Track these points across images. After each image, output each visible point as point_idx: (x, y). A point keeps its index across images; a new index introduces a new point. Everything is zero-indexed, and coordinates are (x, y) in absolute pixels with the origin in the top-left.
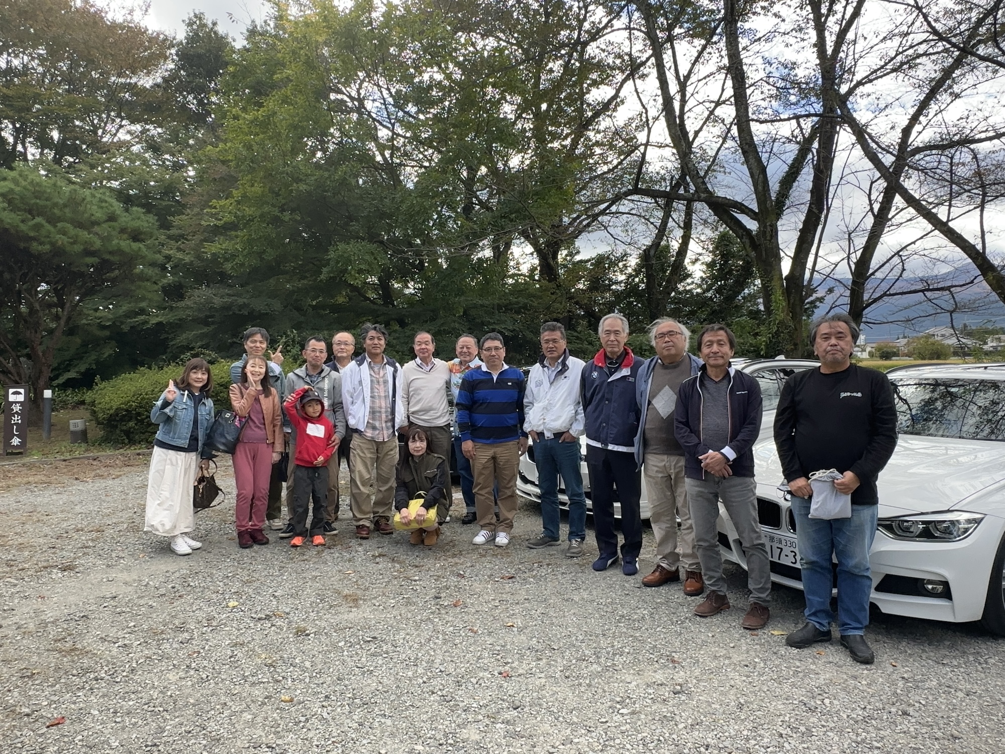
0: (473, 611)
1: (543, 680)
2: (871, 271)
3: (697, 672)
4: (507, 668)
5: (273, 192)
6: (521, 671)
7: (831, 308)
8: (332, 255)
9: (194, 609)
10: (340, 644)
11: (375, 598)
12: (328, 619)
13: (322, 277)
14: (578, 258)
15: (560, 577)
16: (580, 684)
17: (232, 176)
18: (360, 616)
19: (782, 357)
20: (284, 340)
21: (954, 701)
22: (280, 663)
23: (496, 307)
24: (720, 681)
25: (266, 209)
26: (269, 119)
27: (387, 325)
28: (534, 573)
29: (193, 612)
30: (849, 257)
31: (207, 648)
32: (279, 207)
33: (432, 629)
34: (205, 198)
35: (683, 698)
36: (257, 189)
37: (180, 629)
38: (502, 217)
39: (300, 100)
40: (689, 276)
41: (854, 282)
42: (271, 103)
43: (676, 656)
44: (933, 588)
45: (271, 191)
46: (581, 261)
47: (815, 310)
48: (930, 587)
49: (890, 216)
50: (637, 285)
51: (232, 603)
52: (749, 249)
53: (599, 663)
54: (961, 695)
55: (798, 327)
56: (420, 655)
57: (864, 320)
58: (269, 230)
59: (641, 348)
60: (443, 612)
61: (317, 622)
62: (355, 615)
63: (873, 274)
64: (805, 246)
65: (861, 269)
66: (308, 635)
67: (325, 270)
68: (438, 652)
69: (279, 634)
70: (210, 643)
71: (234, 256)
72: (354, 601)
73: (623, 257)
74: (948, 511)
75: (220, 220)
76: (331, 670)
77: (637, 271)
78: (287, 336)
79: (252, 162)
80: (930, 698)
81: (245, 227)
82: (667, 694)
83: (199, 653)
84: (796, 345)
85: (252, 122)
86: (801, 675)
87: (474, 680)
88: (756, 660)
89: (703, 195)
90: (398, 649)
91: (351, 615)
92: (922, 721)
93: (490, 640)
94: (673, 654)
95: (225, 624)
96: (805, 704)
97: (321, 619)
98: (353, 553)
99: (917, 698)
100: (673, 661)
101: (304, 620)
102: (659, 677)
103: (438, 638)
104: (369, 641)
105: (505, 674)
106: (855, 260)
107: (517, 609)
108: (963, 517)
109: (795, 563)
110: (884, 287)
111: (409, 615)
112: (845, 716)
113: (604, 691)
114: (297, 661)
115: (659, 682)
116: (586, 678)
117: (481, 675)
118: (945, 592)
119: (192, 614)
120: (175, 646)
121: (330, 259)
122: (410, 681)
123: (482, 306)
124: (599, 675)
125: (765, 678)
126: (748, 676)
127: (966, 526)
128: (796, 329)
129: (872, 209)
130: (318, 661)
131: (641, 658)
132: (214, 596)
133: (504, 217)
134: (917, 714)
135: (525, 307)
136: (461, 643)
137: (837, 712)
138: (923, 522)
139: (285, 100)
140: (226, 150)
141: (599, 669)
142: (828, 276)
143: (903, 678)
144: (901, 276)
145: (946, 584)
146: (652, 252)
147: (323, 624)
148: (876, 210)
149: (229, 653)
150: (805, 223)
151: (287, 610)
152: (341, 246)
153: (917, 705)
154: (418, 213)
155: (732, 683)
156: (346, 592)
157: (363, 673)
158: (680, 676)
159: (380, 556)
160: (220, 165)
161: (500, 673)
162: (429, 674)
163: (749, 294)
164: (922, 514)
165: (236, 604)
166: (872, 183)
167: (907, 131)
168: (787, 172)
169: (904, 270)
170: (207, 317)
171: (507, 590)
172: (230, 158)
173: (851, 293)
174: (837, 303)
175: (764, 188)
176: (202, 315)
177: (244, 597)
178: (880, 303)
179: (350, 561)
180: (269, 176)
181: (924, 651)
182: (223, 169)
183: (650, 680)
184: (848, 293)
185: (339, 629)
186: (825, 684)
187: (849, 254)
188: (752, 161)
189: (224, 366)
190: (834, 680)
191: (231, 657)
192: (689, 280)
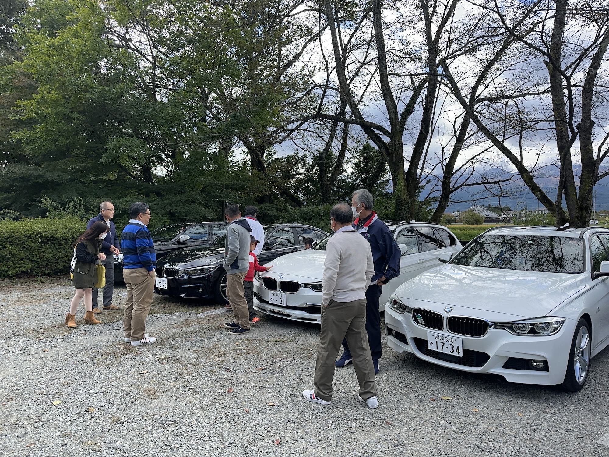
0: (242, 395)
1: (305, 444)
2: (454, 171)
3: (404, 430)
4: (277, 437)
5: (65, 98)
6: (287, 439)
7: (431, 192)
8: (109, 145)
9: (25, 408)
10: (149, 429)
11: (168, 390)
12: (135, 410)
13: (102, 160)
14: (275, 157)
15: (296, 367)
16: (331, 445)
17: (31, 85)
18: (159, 405)
19: (414, 221)
20: (72, 204)
21: (561, 436)
22: (104, 447)
23: (224, 186)
24: (421, 435)
25: (61, 109)
26: (63, 45)
27: (147, 196)
28: (278, 365)
29: (24, 410)
30: (442, 162)
31: (41, 440)
32: (70, 109)
33: (215, 412)
34: (10, 100)
35: (401, 449)
36: (53, 95)
37: (16, 425)
38: (232, 125)
39: (86, 34)
40: (345, 171)
41: (445, 177)
42: (64, 35)
43: (388, 419)
44: (537, 365)
45: (64, 97)
46: (276, 159)
47: (420, 194)
48: (535, 364)
49: (465, 138)
50: (312, 175)
51: (56, 402)
52: (385, 155)
53: (339, 428)
54: (563, 432)
55: (413, 203)
56: (212, 432)
57: (450, 200)
58: (61, 124)
59: (319, 215)
60: (221, 398)
61: (127, 412)
62: (155, 405)
63: (456, 172)
64: (418, 154)
65: (449, 169)
66: (122, 423)
67: (104, 155)
68: (224, 429)
69: (99, 424)
70: (43, 436)
71: (33, 142)
72: (153, 394)
73: (304, 158)
74: (546, 317)
75: (24, 116)
76: (146, 450)
77: (312, 167)
78: (75, 201)
79: (50, 75)
80: (548, 435)
81: (43, 121)
82: (390, 447)
83: (35, 444)
84: (411, 214)
85: (50, 46)
86: (469, 426)
87: (257, 449)
88: (438, 418)
89: (359, 120)
90: (194, 429)
91: (153, 405)
92: (548, 452)
93: (260, 417)
94: (386, 418)
95: (53, 419)
96: (478, 447)
97: (129, 409)
98: (145, 358)
99: (540, 436)
100: (387, 423)
101: (116, 411)
102: (381, 435)
103: (222, 418)
104: (171, 425)
105: (277, 442)
106: (445, 164)
107: (273, 392)
108: (554, 320)
109: (453, 352)
110: (461, 181)
111: (197, 402)
112: (504, 453)
113: (349, 449)
114: (117, 445)
115: (383, 439)
116: (333, 440)
117: (260, 444)
118: (545, 366)
119: (23, 412)
120: (13, 440)
121: (107, 148)
122: (209, 453)
123: (216, 185)
124: (341, 437)
125: (448, 430)
126: (437, 430)
127: (556, 326)
128: (412, 205)
129: (455, 135)
130: (134, 443)
131: (365, 422)
132: (39, 396)
133: (233, 126)
134: (544, 447)
135: (243, 187)
136: (240, 421)
137: (499, 450)
138: (531, 324)
139: (76, 34)
140: (29, 65)
141: (341, 433)
142: (430, 174)
143: (528, 423)
144: (472, 174)
145: (546, 363)
146: (324, 155)
147: (133, 413)
148: (457, 134)
149: (60, 442)
150: (418, 140)
151: (102, 405)
152: (116, 139)
153: (542, 441)
154: (173, 119)
155: (429, 436)
156: (145, 387)
157: (172, 450)
158: (395, 433)
159: (165, 358)
160: (22, 77)
161: (273, 442)
162: (222, 446)
163: (380, 183)
164: (531, 319)
165: (59, 402)
166: (456, 118)
167: (475, 89)
168: (405, 109)
169: (474, 170)
170: (11, 186)
171: (263, 378)
172: (33, 71)
173: (443, 184)
174: (434, 190)
175: (395, 117)
176: (7, 185)
177: (65, 396)
178: (460, 189)
179: (143, 364)
180: (63, 86)
181: (533, 404)
182: (26, 80)
183: (376, 438)
184: (441, 184)
185: (146, 416)
186: (485, 432)
187: (443, 160)
188: (389, 100)
189: (28, 223)
190: (490, 428)
191: (62, 446)
192: (344, 174)
